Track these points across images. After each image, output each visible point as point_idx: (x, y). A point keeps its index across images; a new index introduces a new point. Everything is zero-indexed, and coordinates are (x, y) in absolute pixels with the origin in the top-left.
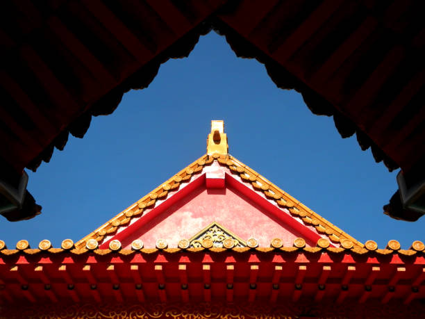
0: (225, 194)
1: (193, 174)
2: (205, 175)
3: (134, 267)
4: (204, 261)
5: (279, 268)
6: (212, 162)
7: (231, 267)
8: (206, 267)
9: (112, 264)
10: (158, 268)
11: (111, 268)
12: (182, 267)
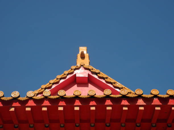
0: (88, 87)
1: (68, 74)
2: (75, 75)
3: (28, 109)
4: (75, 104)
5: (125, 109)
6: (80, 68)
7: (93, 108)
8: (77, 108)
9: (13, 107)
10: (45, 109)
11: (12, 109)
12: (60, 109)
